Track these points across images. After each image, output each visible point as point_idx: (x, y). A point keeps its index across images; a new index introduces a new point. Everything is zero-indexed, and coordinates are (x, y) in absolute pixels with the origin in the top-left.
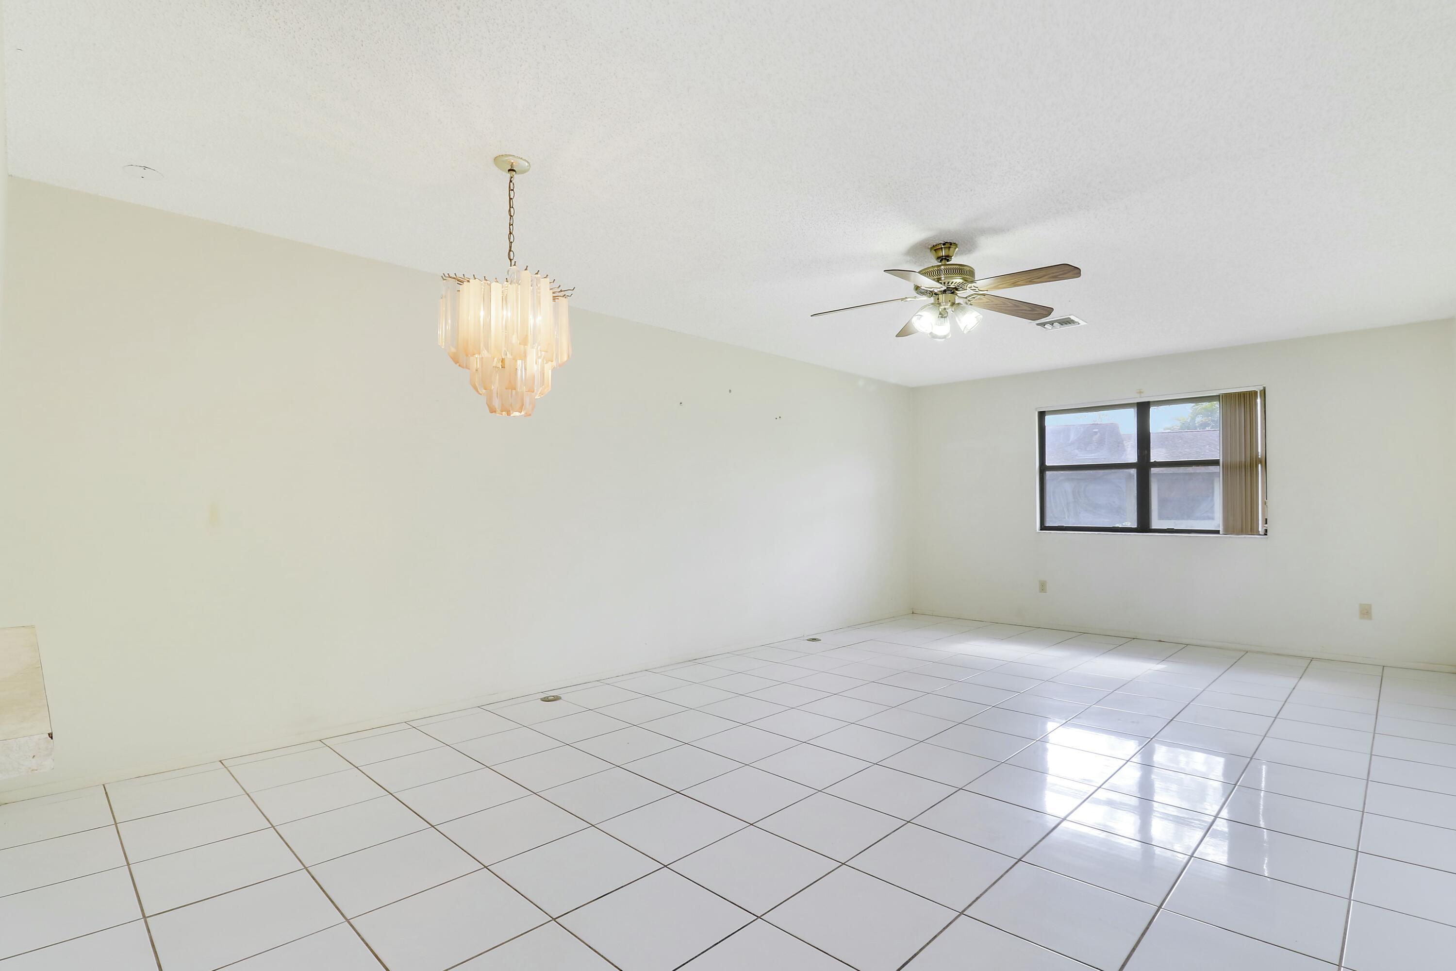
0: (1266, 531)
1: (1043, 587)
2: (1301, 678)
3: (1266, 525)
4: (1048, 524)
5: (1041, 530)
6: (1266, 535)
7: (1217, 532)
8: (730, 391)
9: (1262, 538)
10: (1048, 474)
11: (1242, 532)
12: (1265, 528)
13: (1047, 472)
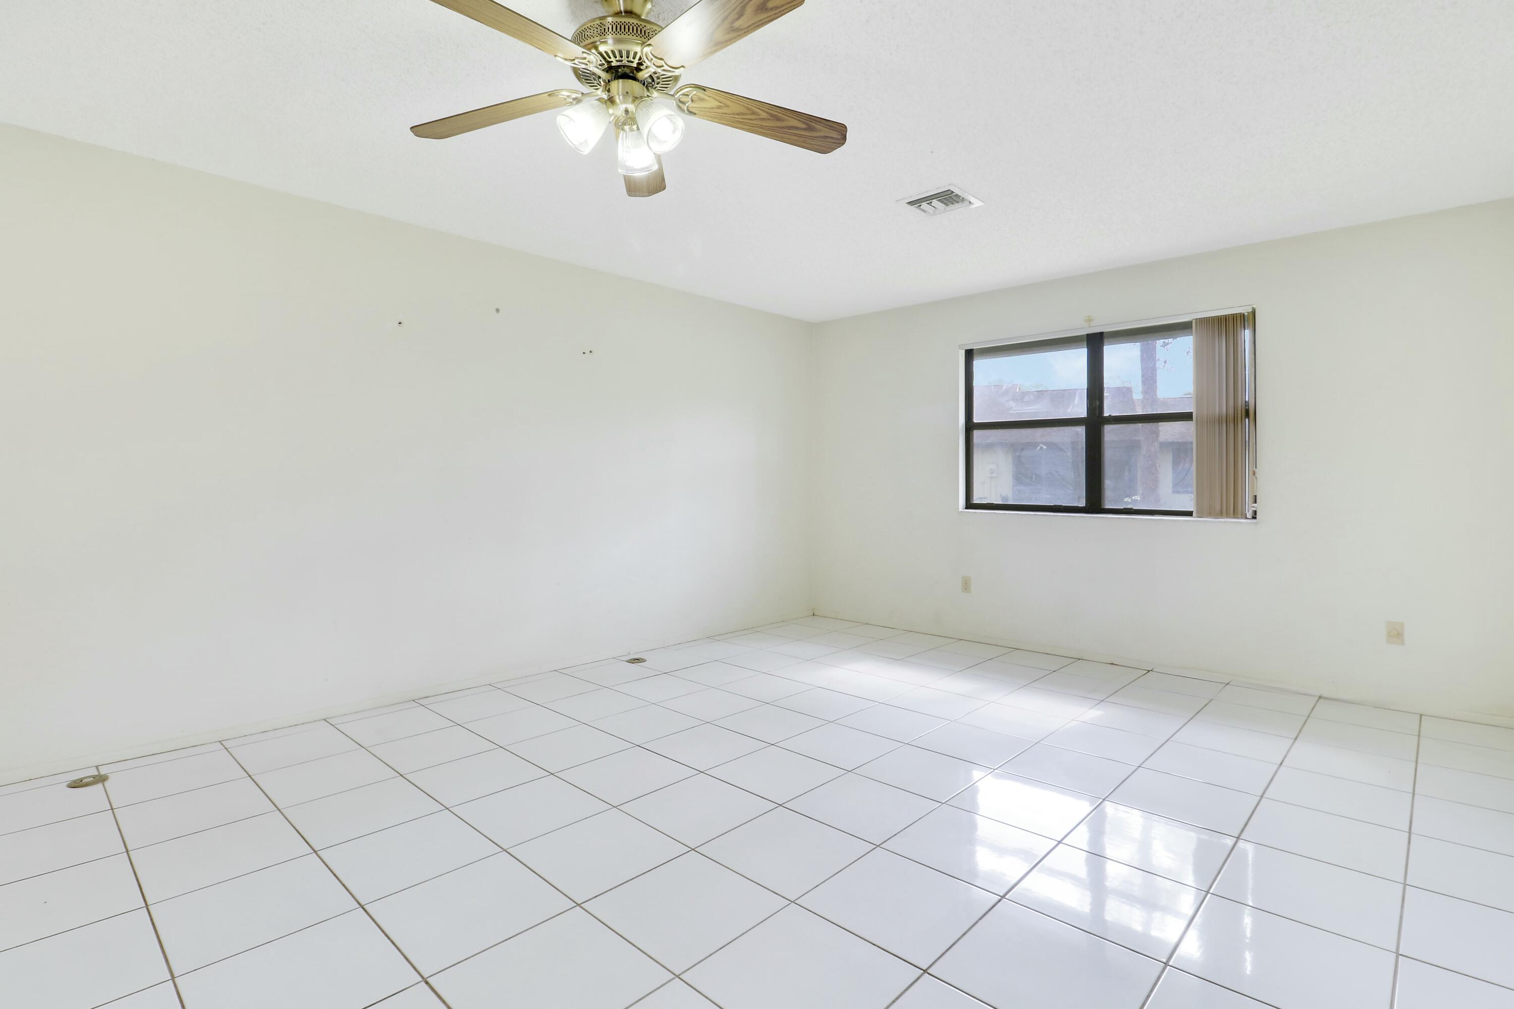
0: (1255, 512)
1: (966, 585)
2: (1296, 739)
3: (1255, 505)
4: (976, 500)
5: (967, 508)
6: (1255, 518)
7: (1190, 514)
9: (1248, 523)
10: (976, 434)
11: (1221, 514)
12: (1254, 509)
13: (975, 431)
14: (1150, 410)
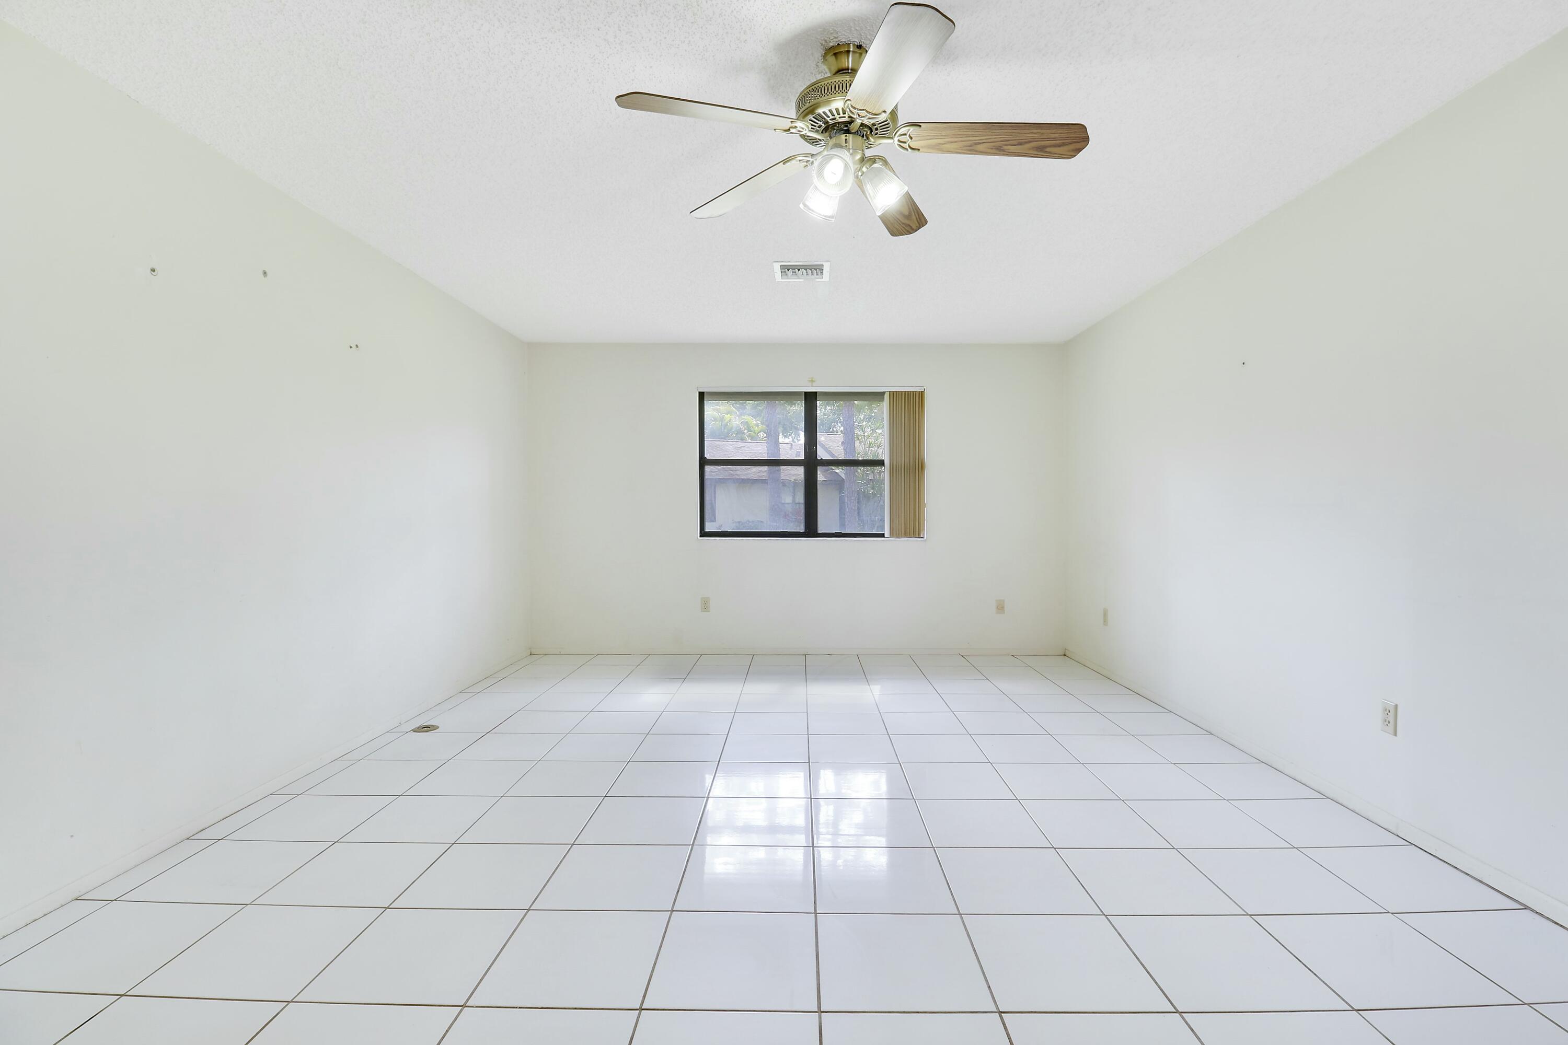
1: (705, 605)
4: (706, 529)
5: (701, 536)
7: (883, 535)
8: (265, 273)
9: (920, 541)
10: (708, 469)
11: (907, 534)
13: (706, 467)
14: (851, 457)
